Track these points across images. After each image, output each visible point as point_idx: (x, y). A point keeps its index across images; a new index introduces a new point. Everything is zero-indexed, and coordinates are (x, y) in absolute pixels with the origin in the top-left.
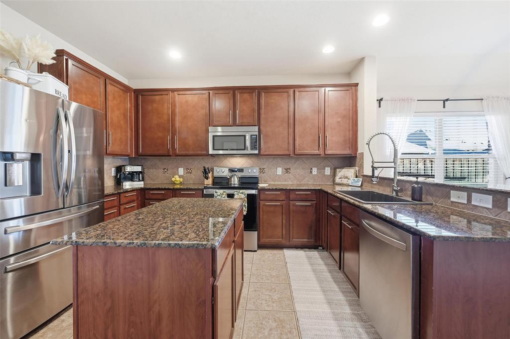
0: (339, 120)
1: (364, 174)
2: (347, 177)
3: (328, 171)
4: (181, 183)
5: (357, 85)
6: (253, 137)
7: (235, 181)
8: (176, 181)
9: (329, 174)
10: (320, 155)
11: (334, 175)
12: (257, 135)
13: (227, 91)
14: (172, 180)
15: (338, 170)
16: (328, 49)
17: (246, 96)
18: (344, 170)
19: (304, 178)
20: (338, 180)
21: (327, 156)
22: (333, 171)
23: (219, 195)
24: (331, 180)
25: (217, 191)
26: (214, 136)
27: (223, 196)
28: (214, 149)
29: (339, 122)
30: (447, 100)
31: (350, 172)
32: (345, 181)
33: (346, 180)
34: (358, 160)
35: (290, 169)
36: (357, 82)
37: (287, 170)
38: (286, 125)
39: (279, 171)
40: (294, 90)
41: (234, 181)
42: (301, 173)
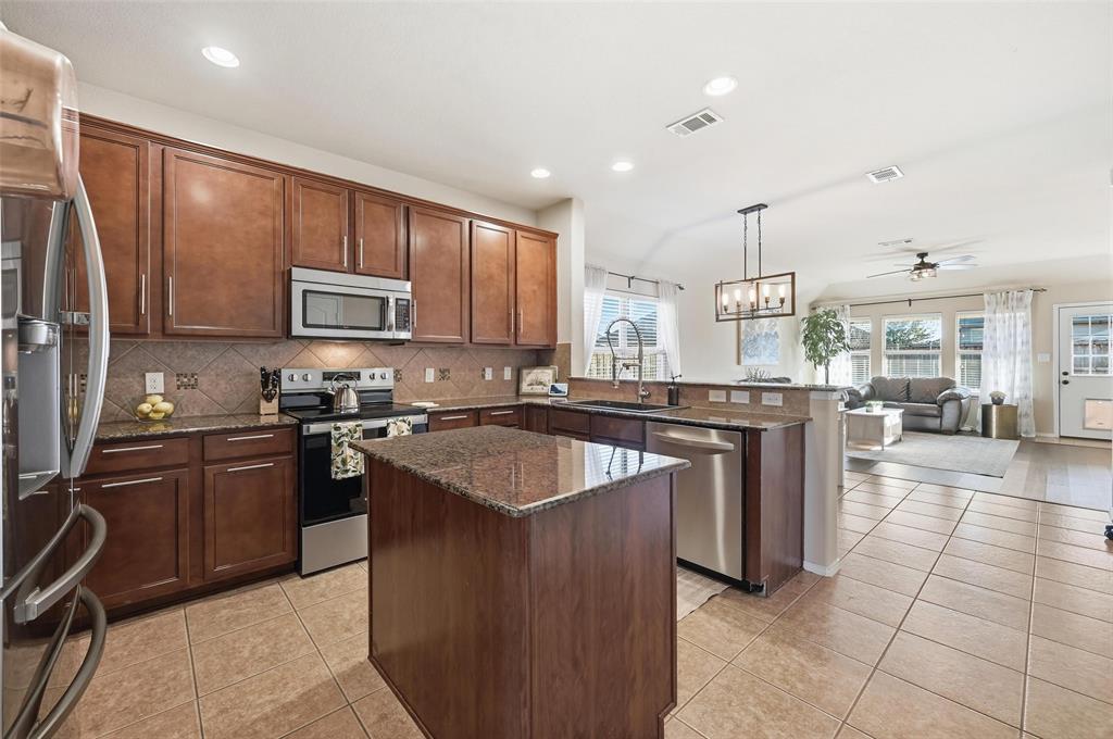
0: (536, 287)
1: (573, 376)
2: (541, 383)
3: (508, 374)
4: (167, 418)
5: (556, 236)
6: (400, 302)
7: (351, 402)
8: (156, 412)
9: (509, 378)
10: (507, 345)
11: (518, 379)
12: (408, 301)
13: (334, 189)
14: (141, 412)
15: (525, 372)
16: (540, 173)
17: (379, 210)
18: (535, 371)
19: (472, 387)
20: (525, 388)
21: (519, 348)
22: (515, 373)
23: (347, 435)
24: (513, 388)
25: (339, 424)
26: (305, 292)
27: (356, 436)
28: (305, 325)
29: (534, 291)
30: (633, 278)
31: (546, 375)
32: (538, 389)
33: (540, 387)
34: (558, 355)
35: (448, 371)
36: (556, 232)
37: (443, 374)
38: (457, 285)
39: (430, 375)
40: (471, 223)
41: (348, 400)
42: (467, 378)
